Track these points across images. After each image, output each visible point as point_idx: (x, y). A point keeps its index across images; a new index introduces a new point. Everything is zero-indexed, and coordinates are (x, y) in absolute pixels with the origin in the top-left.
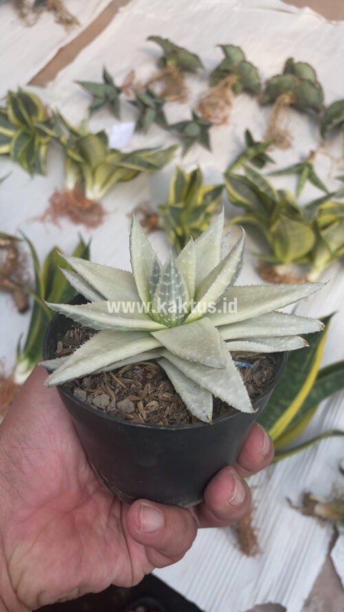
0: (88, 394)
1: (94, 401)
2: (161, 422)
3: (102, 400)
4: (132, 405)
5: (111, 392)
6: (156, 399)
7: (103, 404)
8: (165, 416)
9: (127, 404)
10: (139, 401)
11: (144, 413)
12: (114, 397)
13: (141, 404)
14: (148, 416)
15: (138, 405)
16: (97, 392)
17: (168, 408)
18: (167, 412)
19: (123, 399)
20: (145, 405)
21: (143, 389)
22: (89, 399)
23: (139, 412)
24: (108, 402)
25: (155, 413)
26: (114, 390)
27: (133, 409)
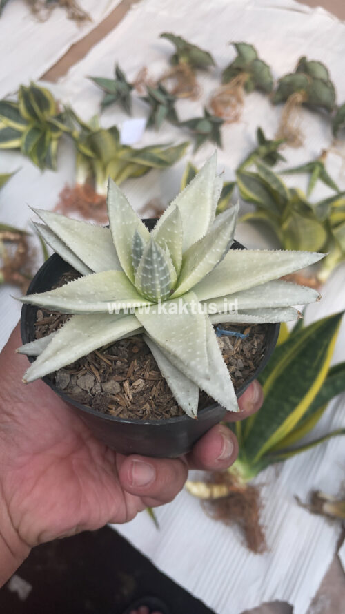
0: (72, 376)
1: (78, 382)
2: (147, 404)
3: (87, 382)
4: (117, 385)
5: (96, 372)
6: (143, 377)
7: (88, 386)
8: (151, 398)
9: (112, 386)
10: (125, 381)
11: (130, 393)
12: (98, 377)
13: (126, 384)
14: (134, 396)
15: (124, 385)
16: (81, 373)
17: (155, 388)
18: (153, 393)
19: (108, 380)
20: (131, 384)
21: (128, 367)
22: (72, 381)
23: (124, 392)
24: (93, 384)
25: (142, 393)
26: (98, 370)
27: (119, 390)
